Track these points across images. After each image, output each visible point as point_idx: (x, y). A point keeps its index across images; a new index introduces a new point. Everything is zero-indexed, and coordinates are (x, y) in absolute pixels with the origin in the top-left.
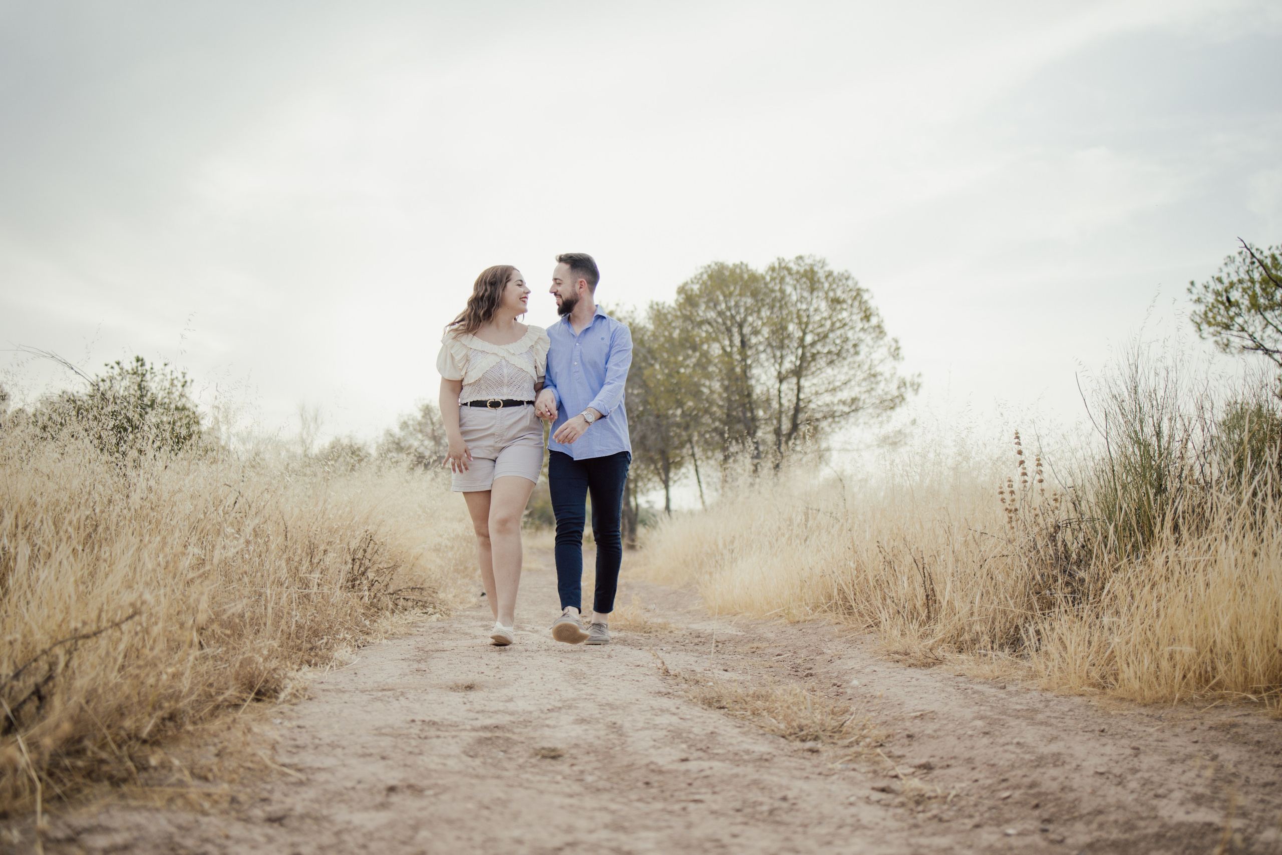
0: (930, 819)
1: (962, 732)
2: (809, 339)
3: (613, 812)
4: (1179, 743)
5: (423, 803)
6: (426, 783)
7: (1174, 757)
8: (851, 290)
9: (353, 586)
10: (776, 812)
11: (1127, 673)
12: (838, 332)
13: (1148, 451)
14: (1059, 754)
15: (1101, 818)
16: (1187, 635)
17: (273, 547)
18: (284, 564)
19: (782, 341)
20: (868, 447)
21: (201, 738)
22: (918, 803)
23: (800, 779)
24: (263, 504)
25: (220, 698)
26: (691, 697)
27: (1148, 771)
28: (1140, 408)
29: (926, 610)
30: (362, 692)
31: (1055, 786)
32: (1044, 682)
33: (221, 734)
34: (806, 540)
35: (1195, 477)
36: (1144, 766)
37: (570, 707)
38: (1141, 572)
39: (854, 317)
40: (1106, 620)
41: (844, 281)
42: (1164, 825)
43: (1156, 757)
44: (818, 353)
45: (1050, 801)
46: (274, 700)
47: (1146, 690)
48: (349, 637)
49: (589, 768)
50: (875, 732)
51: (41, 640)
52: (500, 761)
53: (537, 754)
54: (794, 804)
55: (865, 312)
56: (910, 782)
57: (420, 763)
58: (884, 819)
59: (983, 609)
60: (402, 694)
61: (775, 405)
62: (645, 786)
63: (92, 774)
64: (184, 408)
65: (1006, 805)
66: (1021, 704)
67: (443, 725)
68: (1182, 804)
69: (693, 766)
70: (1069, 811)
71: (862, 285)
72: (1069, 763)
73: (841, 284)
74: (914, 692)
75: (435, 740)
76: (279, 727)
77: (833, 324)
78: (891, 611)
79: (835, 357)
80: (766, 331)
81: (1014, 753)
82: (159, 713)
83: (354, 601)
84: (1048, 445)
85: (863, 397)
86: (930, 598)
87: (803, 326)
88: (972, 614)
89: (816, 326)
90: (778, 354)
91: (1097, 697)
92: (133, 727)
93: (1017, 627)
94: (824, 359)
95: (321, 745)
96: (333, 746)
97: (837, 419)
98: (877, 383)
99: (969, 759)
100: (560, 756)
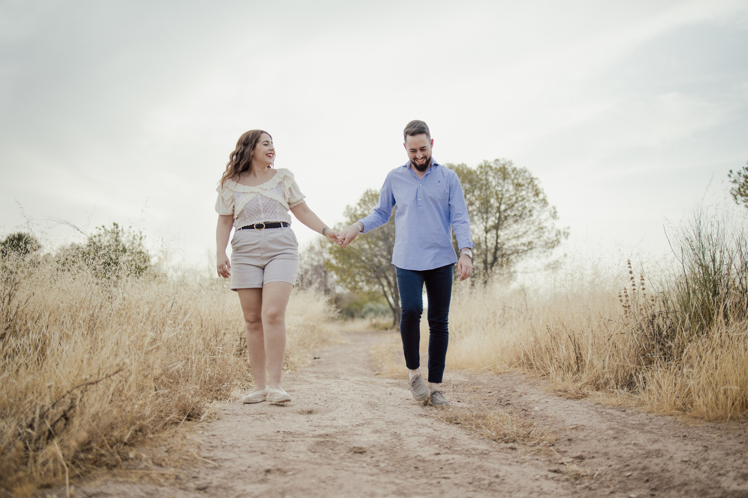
0: (584, 488)
1: (601, 437)
2: (503, 207)
3: (397, 484)
4: (731, 444)
5: (287, 479)
6: (287, 468)
7: (729, 452)
8: (527, 179)
9: (241, 354)
10: (492, 485)
11: (699, 402)
12: (520, 203)
13: (708, 271)
14: (659, 450)
15: (686, 488)
16: (734, 380)
17: (195, 331)
18: (201, 342)
19: (487, 209)
20: (539, 270)
21: (157, 442)
22: (576, 479)
23: (506, 465)
24: (188, 306)
25: (168, 419)
26: (439, 418)
27: (713, 460)
28: (702, 246)
29: (577, 366)
30: (248, 415)
31: (658, 469)
32: (648, 408)
33: (169, 440)
34: (504, 325)
35: (736, 286)
36: (711, 457)
37: (369, 424)
38: (706, 342)
39: (530, 195)
40: (685, 370)
41: (523, 174)
42: (724, 492)
43: (718, 452)
44: (508, 215)
45: (655, 478)
46: (198, 420)
47: (710, 412)
48: (239, 383)
49: (382, 459)
50: (549, 437)
51: (66, 385)
52: (330, 455)
53: (351, 451)
54: (503, 480)
55: (536, 191)
56: (571, 467)
57: (284, 456)
58: (557, 489)
59: (610, 365)
60: (271, 416)
61: (483, 246)
62: (415, 469)
63: (96, 463)
64: (141, 252)
65: (629, 480)
66: (635, 420)
67: (295, 434)
68: (735, 479)
69: (443, 457)
70: (667, 484)
71: (534, 175)
72: (666, 455)
73: (521, 175)
74: (571, 414)
75: (291, 442)
76: (202, 435)
77: (517, 199)
78: (556, 366)
79: (518, 218)
80: (477, 204)
81: (632, 449)
82: (133, 428)
83: (241, 363)
84: (647, 268)
85: (535, 241)
86: (579, 359)
87: (500, 200)
88: (604, 368)
89: (507, 200)
90: (485, 216)
91: (681, 416)
92: (119, 436)
93: (631, 375)
94: (512, 219)
95: (226, 446)
96: (233, 446)
97: (520, 254)
98: (544, 233)
99: (606, 453)
100: (364, 452)
